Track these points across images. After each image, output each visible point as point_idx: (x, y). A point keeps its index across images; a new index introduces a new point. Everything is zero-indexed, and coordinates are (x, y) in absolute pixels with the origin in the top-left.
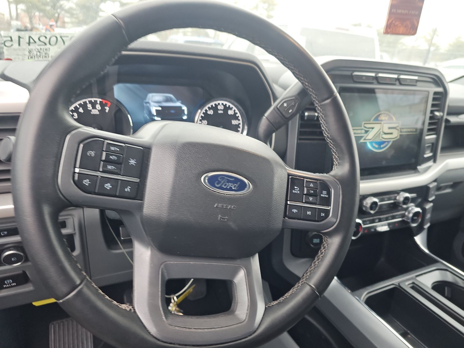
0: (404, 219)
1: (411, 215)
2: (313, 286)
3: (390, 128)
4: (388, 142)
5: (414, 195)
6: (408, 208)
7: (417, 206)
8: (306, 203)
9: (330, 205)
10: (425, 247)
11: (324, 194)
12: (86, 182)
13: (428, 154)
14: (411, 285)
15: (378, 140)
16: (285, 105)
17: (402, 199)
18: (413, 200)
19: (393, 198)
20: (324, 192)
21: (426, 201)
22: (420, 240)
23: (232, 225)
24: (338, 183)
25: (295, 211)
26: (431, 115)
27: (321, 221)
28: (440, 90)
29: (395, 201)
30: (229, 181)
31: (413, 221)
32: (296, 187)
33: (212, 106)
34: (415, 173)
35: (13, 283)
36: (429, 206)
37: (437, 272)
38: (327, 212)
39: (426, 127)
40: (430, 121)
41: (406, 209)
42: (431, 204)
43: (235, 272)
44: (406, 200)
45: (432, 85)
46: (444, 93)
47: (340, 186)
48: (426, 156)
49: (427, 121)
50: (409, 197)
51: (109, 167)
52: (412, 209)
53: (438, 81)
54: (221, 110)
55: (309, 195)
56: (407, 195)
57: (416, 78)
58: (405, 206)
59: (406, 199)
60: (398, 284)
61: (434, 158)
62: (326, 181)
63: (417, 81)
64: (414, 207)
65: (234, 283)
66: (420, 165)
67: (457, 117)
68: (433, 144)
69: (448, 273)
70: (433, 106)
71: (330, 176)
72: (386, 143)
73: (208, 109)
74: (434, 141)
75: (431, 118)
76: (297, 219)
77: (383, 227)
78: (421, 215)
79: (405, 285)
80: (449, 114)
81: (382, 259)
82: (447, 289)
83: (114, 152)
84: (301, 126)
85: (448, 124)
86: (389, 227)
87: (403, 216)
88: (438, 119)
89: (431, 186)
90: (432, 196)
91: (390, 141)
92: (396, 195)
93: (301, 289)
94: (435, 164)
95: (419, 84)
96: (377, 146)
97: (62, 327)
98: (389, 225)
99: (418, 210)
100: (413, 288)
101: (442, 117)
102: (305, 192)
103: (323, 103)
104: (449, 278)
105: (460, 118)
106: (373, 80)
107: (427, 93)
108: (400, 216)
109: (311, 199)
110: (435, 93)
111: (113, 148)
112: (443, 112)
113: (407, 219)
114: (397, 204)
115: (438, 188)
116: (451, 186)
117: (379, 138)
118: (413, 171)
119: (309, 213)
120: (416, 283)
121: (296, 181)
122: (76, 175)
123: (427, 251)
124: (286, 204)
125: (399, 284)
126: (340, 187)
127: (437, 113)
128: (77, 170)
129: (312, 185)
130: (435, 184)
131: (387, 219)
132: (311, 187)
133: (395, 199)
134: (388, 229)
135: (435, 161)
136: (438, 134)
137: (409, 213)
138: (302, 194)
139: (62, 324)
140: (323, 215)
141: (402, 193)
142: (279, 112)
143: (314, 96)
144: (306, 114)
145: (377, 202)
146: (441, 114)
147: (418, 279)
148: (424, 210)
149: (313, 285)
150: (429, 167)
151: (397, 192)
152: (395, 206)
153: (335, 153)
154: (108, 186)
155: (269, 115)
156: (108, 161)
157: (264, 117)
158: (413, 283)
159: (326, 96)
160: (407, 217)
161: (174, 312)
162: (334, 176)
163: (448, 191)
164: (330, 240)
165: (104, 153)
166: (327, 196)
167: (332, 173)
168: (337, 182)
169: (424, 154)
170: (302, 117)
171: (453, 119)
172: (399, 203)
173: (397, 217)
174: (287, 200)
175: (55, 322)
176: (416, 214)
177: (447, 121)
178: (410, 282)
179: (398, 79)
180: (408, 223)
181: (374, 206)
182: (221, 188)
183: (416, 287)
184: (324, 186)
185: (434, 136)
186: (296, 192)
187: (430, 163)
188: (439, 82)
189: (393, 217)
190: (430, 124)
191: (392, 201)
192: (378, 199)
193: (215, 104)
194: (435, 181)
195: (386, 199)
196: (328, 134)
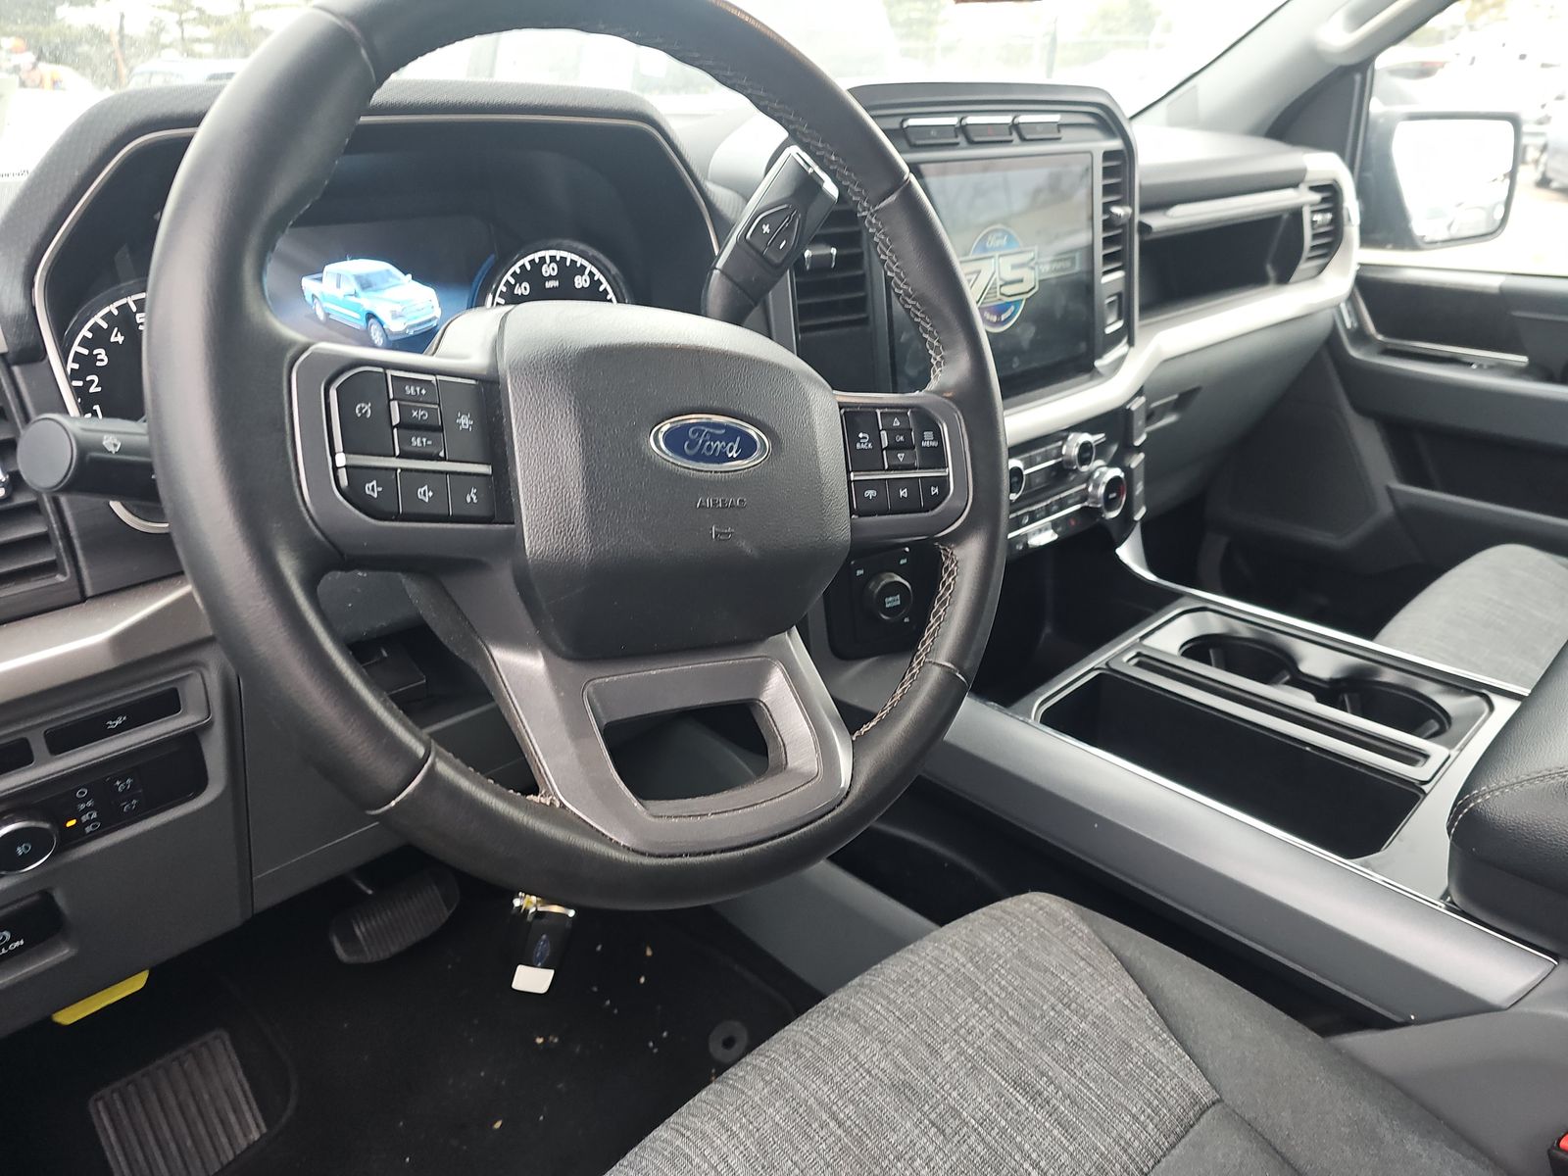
0: (1086, 504)
1: (1101, 490)
2: (949, 665)
3: (1014, 267)
4: (1017, 303)
5: (1100, 437)
6: (1091, 474)
7: (1111, 465)
8: (892, 468)
9: (945, 466)
10: (1141, 566)
11: (928, 440)
12: (372, 489)
13: (1114, 326)
14: (1135, 661)
15: (993, 302)
16: (766, 229)
17: (1075, 451)
18: (1101, 450)
19: (1055, 452)
20: (928, 435)
21: (1128, 448)
22: (1129, 553)
23: (745, 546)
24: (954, 407)
25: (871, 493)
26: (1106, 217)
27: (933, 509)
28: (1116, 144)
29: (1060, 459)
30: (714, 438)
31: (1110, 504)
32: (861, 435)
33: (523, 267)
34: (1091, 379)
35: (13, 940)
36: (1136, 461)
37: (1185, 617)
38: (942, 483)
39: (1099, 252)
40: (1106, 235)
41: (1089, 477)
42: (1142, 456)
43: (760, 676)
44: (1086, 453)
45: (1095, 133)
46: (1126, 152)
47: (959, 412)
48: (1108, 330)
49: (1100, 235)
50: (1089, 443)
51: (417, 442)
52: (1102, 474)
53: (1107, 121)
54: (551, 278)
55: (893, 447)
56: (1085, 437)
57: (1056, 118)
58: (1085, 469)
59: (1085, 448)
60: (1105, 667)
61: (1127, 334)
62: (927, 408)
63: (1060, 126)
64: (1104, 469)
65: (761, 704)
66: (1100, 357)
67: (1165, 214)
68: (1119, 295)
69: (1209, 614)
70: (1107, 190)
71: (929, 395)
72: (1013, 308)
73: (512, 281)
74: (1120, 288)
75: (1108, 225)
76: (880, 515)
77: (1042, 536)
78: (1125, 483)
79: (1122, 662)
80: (1146, 208)
81: (1048, 630)
82: (1214, 653)
83: (416, 399)
84: (801, 290)
85: (1148, 238)
86: (1055, 531)
87: (1084, 496)
88: (1123, 226)
89: (1134, 406)
90: (1140, 435)
91: (1022, 300)
92: (1060, 443)
93: (922, 680)
94: (1132, 349)
95: (1065, 133)
96: (994, 319)
97: (136, 1101)
98: (1055, 525)
99: (1117, 472)
100: (1139, 665)
101: (1131, 219)
102: (885, 443)
103: (883, 204)
104: (1214, 625)
105: (1172, 217)
106: (956, 137)
107: (1089, 156)
108: (1078, 499)
109: (901, 456)
110: (1108, 155)
111: (410, 390)
112: (1131, 205)
113: (1094, 503)
114: (1065, 467)
115: (1151, 416)
116: (1177, 406)
117: (996, 296)
118: (1086, 376)
119: (903, 493)
120: (1145, 652)
121: (858, 419)
122: (343, 474)
123: (1151, 577)
124: (849, 482)
125: (1107, 664)
126: (961, 417)
127: (1117, 210)
128: (341, 459)
129: (897, 423)
130: (1142, 400)
131: (1048, 512)
132: (897, 428)
133: (1060, 455)
134: (1056, 537)
135: (1131, 343)
136: (1127, 267)
137: (1096, 486)
138: (879, 449)
139: (131, 1088)
140: (935, 491)
141: (1072, 436)
142: (752, 252)
143: (857, 190)
144: (807, 253)
145: (1019, 469)
146: (1129, 210)
147: (1147, 642)
148: (1127, 470)
149: (948, 662)
150: (1122, 359)
151: (1060, 436)
152: (1062, 473)
153: (930, 333)
154: (425, 494)
155: (726, 265)
156: (408, 426)
157: (716, 272)
158: (1139, 655)
159: (886, 186)
160: (1095, 496)
161: (536, 906)
162: (939, 392)
163: (1171, 419)
164: (959, 553)
165: (394, 405)
166: (935, 444)
167: (933, 385)
168: (951, 404)
169: (1105, 326)
170: (798, 265)
171: (1158, 222)
172: (1070, 462)
173: (1070, 502)
174: (848, 472)
175: (105, 1092)
176: (1114, 483)
177: (1144, 228)
178: (1133, 653)
179: (1015, 127)
180: (1098, 512)
181: (1015, 479)
182: (698, 457)
183: (1146, 662)
184: (926, 420)
185: (1120, 274)
186: (863, 446)
187: (1121, 349)
188: (1110, 122)
189: (1062, 504)
190: (1107, 242)
191: (1052, 462)
192: (1021, 460)
193: (532, 262)
194: (1140, 393)
195: (1039, 459)
196: (905, 287)
